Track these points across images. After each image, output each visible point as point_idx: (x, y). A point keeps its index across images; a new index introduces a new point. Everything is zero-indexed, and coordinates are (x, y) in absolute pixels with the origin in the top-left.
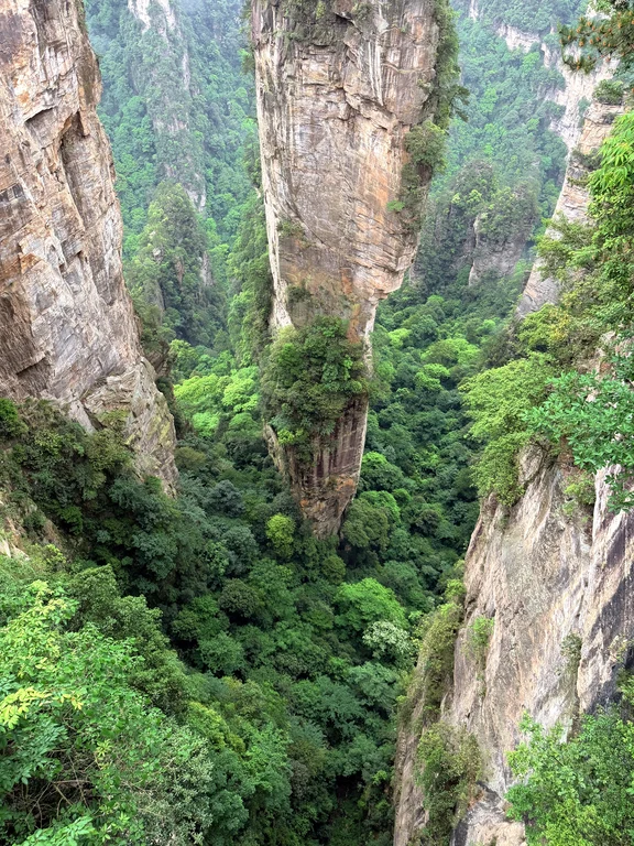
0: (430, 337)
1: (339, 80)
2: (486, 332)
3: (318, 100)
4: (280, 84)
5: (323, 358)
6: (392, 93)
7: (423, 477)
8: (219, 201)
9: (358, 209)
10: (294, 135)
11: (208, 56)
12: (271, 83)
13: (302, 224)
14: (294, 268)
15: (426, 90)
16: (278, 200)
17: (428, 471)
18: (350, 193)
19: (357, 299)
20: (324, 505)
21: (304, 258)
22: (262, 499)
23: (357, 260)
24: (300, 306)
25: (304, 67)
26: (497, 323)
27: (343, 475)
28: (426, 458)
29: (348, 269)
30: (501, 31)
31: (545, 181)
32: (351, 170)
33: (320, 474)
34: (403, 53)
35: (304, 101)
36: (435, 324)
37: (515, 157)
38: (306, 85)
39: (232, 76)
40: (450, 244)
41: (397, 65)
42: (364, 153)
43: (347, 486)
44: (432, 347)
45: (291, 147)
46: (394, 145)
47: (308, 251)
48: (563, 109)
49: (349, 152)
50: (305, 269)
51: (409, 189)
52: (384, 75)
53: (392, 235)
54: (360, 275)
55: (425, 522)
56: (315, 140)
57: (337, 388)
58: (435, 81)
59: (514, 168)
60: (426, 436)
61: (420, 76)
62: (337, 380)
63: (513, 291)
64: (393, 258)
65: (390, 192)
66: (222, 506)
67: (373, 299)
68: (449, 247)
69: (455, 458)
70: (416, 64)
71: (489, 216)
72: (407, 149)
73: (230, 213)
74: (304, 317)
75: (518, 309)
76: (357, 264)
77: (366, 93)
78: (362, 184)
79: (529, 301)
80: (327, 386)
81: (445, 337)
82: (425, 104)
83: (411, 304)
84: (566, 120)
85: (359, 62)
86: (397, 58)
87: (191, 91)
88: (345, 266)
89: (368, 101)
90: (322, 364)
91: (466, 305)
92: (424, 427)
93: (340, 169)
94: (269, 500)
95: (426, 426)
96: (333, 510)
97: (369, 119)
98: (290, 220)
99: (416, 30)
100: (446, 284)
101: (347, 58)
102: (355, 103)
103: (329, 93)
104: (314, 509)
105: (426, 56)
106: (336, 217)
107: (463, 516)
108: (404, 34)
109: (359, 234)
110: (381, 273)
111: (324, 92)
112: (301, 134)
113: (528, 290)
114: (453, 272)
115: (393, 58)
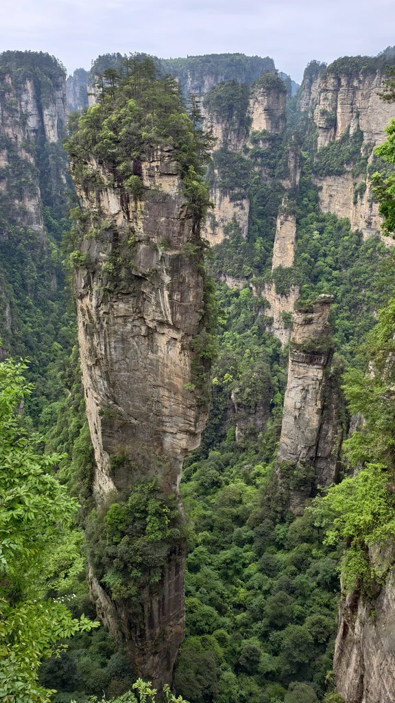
0: (216, 484)
1: (140, 312)
2: (258, 475)
3: (126, 325)
4: (99, 318)
5: (145, 512)
6: (178, 317)
7: (236, 613)
8: (35, 402)
9: (162, 393)
10: (110, 349)
11: (24, 306)
12: (90, 317)
13: (119, 408)
14: (115, 441)
15: (201, 314)
16: (98, 394)
17: (240, 607)
18: (154, 383)
19: (167, 459)
20: (157, 659)
21: (123, 432)
22: (97, 664)
23: (164, 428)
24: (122, 471)
25: (115, 307)
26: (264, 466)
27: (171, 623)
28: (235, 593)
29: (158, 437)
30: (222, 278)
31: (272, 364)
32: (154, 367)
33: (152, 626)
34: (182, 294)
35: (116, 327)
36: (218, 473)
37: (248, 350)
38: (117, 317)
39: (42, 318)
40: (217, 412)
41: (179, 300)
42: (162, 356)
43: (177, 633)
44: (220, 493)
45: (108, 357)
46: (183, 348)
47: (125, 426)
48: (272, 319)
49: (151, 355)
50: (123, 441)
51: (198, 375)
52: (172, 307)
53: (189, 408)
54: (168, 440)
55: (247, 658)
56: (125, 351)
57: (160, 537)
58: (205, 308)
59: (249, 357)
60: (230, 573)
61: (195, 306)
62: (159, 529)
63: (270, 441)
64: (193, 424)
65: (184, 379)
66: (58, 681)
67: (180, 457)
68: (217, 415)
69: (260, 588)
70: (191, 299)
71: (241, 390)
72: (192, 350)
73: (44, 410)
74: (125, 480)
75: (279, 453)
76: (165, 432)
77: (160, 319)
78: (163, 376)
79: (286, 447)
80: (152, 536)
81: (227, 483)
82: (200, 321)
83: (195, 461)
84: (276, 325)
85: (153, 300)
86: (179, 297)
87: (12, 329)
88: (155, 434)
89: (161, 323)
90: (146, 517)
91: (238, 456)
92: (227, 564)
93: (145, 368)
94: (104, 665)
95: (228, 563)
96: (165, 663)
97: (163, 334)
98: (109, 407)
99: (189, 280)
100: (220, 442)
101: (145, 299)
102: (151, 325)
103: (133, 320)
104: (148, 666)
105: (197, 294)
106: (146, 400)
107: (279, 646)
108: (182, 283)
109: (164, 410)
110: (184, 436)
111: (130, 320)
112: (115, 348)
113: (283, 439)
114: (223, 432)
115: (176, 297)
